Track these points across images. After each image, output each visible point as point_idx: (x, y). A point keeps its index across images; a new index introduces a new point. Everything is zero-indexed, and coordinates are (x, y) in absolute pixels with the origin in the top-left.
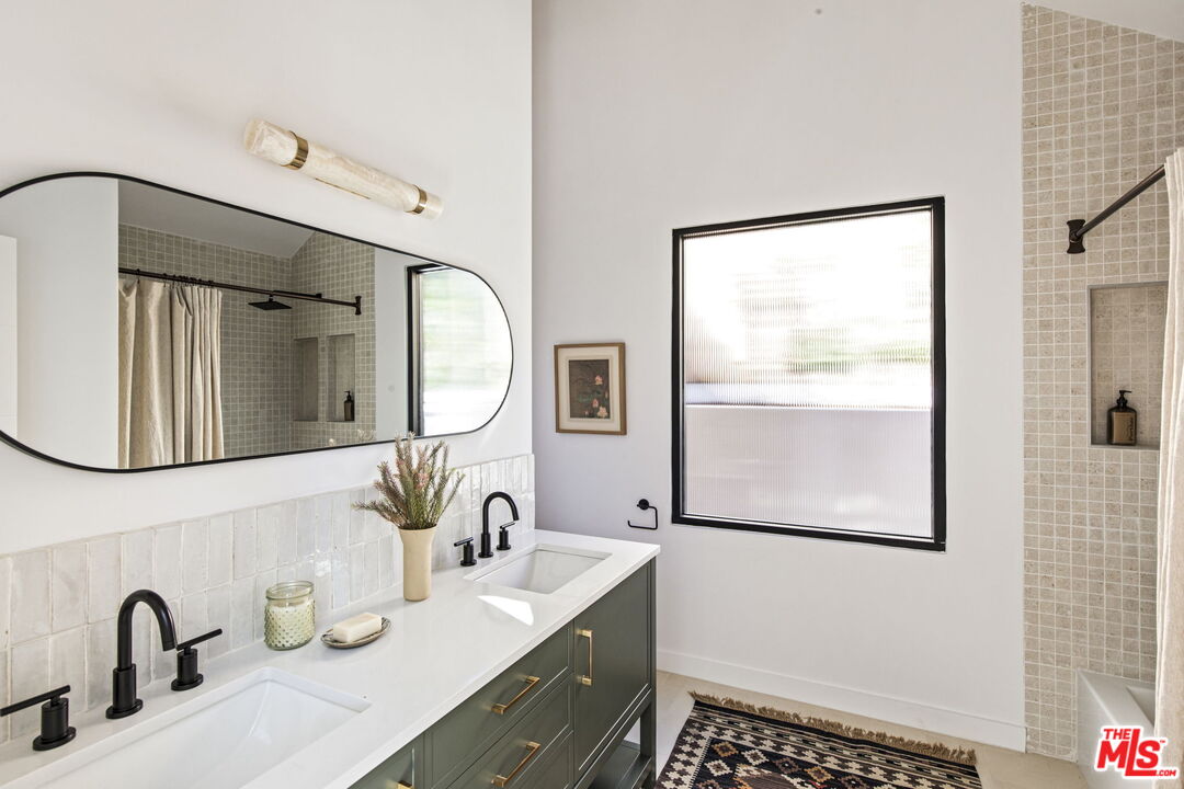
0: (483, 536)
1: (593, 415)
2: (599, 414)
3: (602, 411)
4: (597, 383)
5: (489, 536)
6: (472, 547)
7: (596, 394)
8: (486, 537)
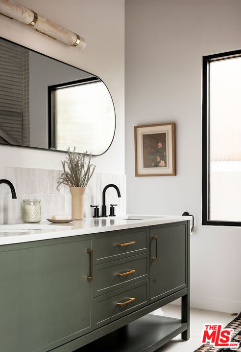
0: (103, 207)
1: (156, 165)
2: (160, 165)
3: (162, 163)
4: (159, 147)
5: (105, 207)
6: (98, 209)
7: (158, 153)
8: (104, 207)
